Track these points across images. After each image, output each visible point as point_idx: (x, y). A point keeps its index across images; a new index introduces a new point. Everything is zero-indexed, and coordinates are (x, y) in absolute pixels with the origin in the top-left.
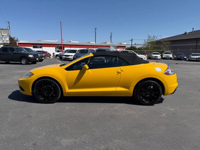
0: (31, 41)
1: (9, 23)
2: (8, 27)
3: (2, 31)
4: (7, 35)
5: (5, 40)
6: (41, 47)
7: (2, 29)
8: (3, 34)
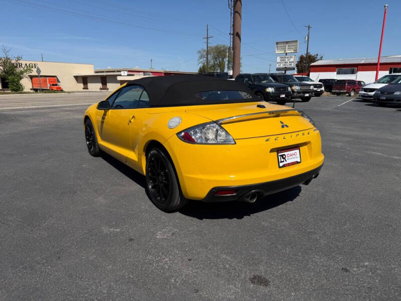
0: (339, 60)
1: (309, 29)
2: (307, 37)
3: (286, 46)
4: (293, 51)
5: (289, 62)
6: (353, 72)
7: (287, 42)
8: (287, 52)
